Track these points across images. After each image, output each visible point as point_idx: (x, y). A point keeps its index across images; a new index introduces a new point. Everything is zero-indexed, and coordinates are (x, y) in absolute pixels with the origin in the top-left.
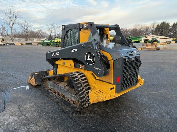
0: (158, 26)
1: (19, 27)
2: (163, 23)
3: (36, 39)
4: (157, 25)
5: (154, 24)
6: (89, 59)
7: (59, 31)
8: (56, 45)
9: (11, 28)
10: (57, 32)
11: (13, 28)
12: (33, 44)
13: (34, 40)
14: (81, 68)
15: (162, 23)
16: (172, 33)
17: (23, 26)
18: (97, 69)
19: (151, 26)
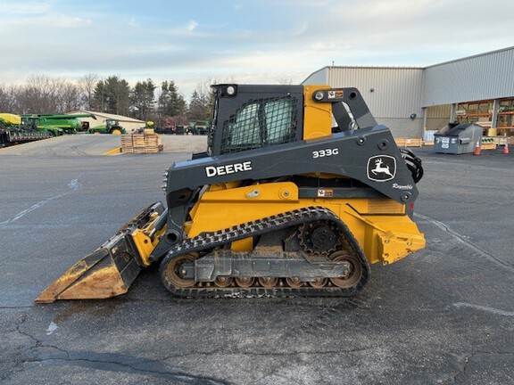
0: (100, 85)
2: (113, 81)
4: (96, 83)
5: (88, 79)
6: (379, 169)
14: (321, 198)
15: (110, 80)
16: (136, 109)
18: (400, 187)
19: (84, 85)
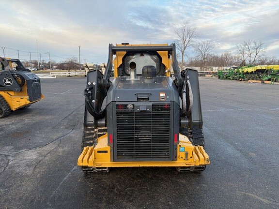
1: (194, 51)
3: (217, 68)
7: (259, 54)
8: (240, 77)
9: (183, 53)
10: (253, 55)
11: (184, 54)
12: (207, 76)
13: (212, 68)
17: (200, 49)
